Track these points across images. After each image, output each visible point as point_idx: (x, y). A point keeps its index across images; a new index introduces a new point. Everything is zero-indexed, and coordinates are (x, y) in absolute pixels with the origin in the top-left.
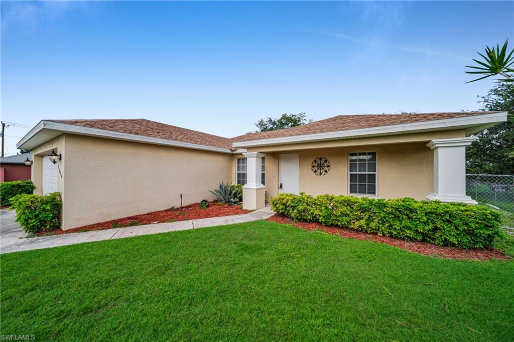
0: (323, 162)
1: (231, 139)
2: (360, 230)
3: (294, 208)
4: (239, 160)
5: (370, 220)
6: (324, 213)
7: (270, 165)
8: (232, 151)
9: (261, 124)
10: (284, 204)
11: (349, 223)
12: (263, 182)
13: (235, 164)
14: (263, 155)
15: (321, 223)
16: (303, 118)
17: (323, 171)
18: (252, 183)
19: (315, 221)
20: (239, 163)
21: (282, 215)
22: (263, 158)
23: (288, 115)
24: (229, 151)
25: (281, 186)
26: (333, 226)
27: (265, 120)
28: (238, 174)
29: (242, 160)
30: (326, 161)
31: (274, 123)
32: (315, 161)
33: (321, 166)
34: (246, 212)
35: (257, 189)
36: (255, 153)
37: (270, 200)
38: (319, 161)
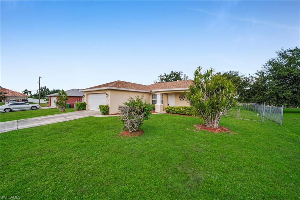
0: (183, 96)
1: (148, 86)
2: (188, 115)
3: (171, 110)
4: (153, 95)
5: (190, 112)
6: (179, 110)
7: (165, 97)
8: (151, 92)
9: (161, 76)
10: (168, 109)
11: (185, 113)
12: (162, 103)
13: (151, 97)
14: (162, 94)
15: (178, 114)
16: (181, 74)
17: (183, 99)
18: (159, 103)
19: (177, 113)
20: (153, 96)
21: (168, 112)
22: (162, 95)
23: (174, 72)
24: (149, 92)
25: (169, 105)
26: (181, 114)
27: (163, 74)
28: (153, 100)
29: (154, 95)
30: (184, 96)
31: (167, 76)
32: (180, 96)
33: (182, 98)
34: (156, 112)
35: (160, 105)
36: (159, 93)
37: (164, 108)
38: (181, 96)
